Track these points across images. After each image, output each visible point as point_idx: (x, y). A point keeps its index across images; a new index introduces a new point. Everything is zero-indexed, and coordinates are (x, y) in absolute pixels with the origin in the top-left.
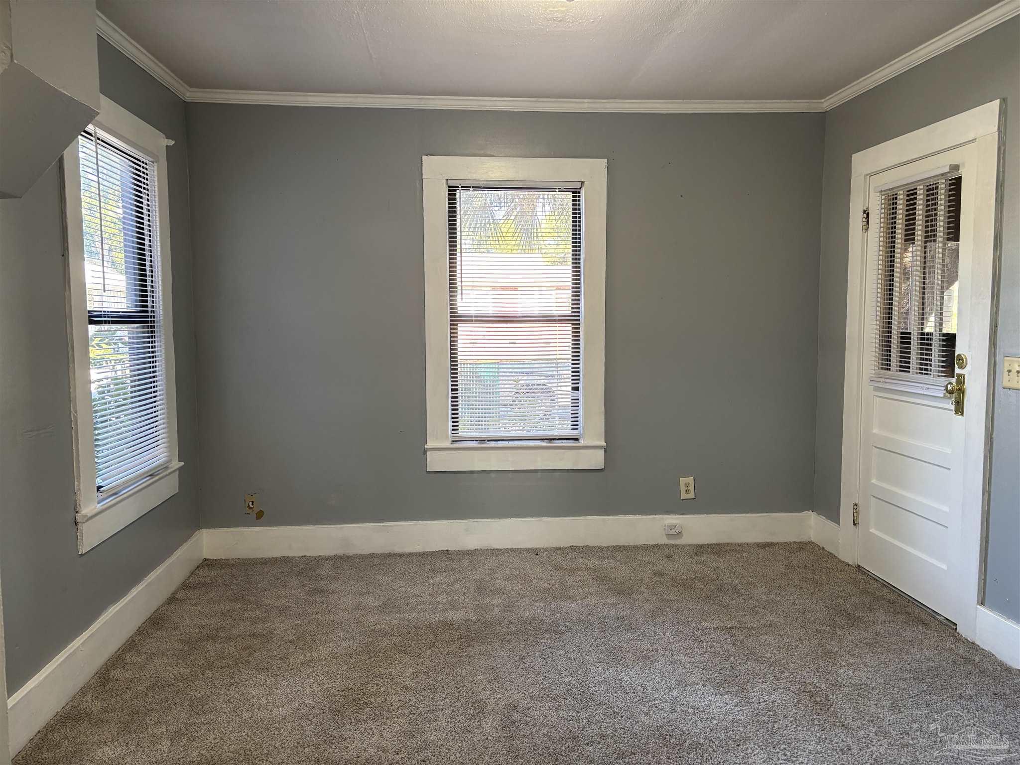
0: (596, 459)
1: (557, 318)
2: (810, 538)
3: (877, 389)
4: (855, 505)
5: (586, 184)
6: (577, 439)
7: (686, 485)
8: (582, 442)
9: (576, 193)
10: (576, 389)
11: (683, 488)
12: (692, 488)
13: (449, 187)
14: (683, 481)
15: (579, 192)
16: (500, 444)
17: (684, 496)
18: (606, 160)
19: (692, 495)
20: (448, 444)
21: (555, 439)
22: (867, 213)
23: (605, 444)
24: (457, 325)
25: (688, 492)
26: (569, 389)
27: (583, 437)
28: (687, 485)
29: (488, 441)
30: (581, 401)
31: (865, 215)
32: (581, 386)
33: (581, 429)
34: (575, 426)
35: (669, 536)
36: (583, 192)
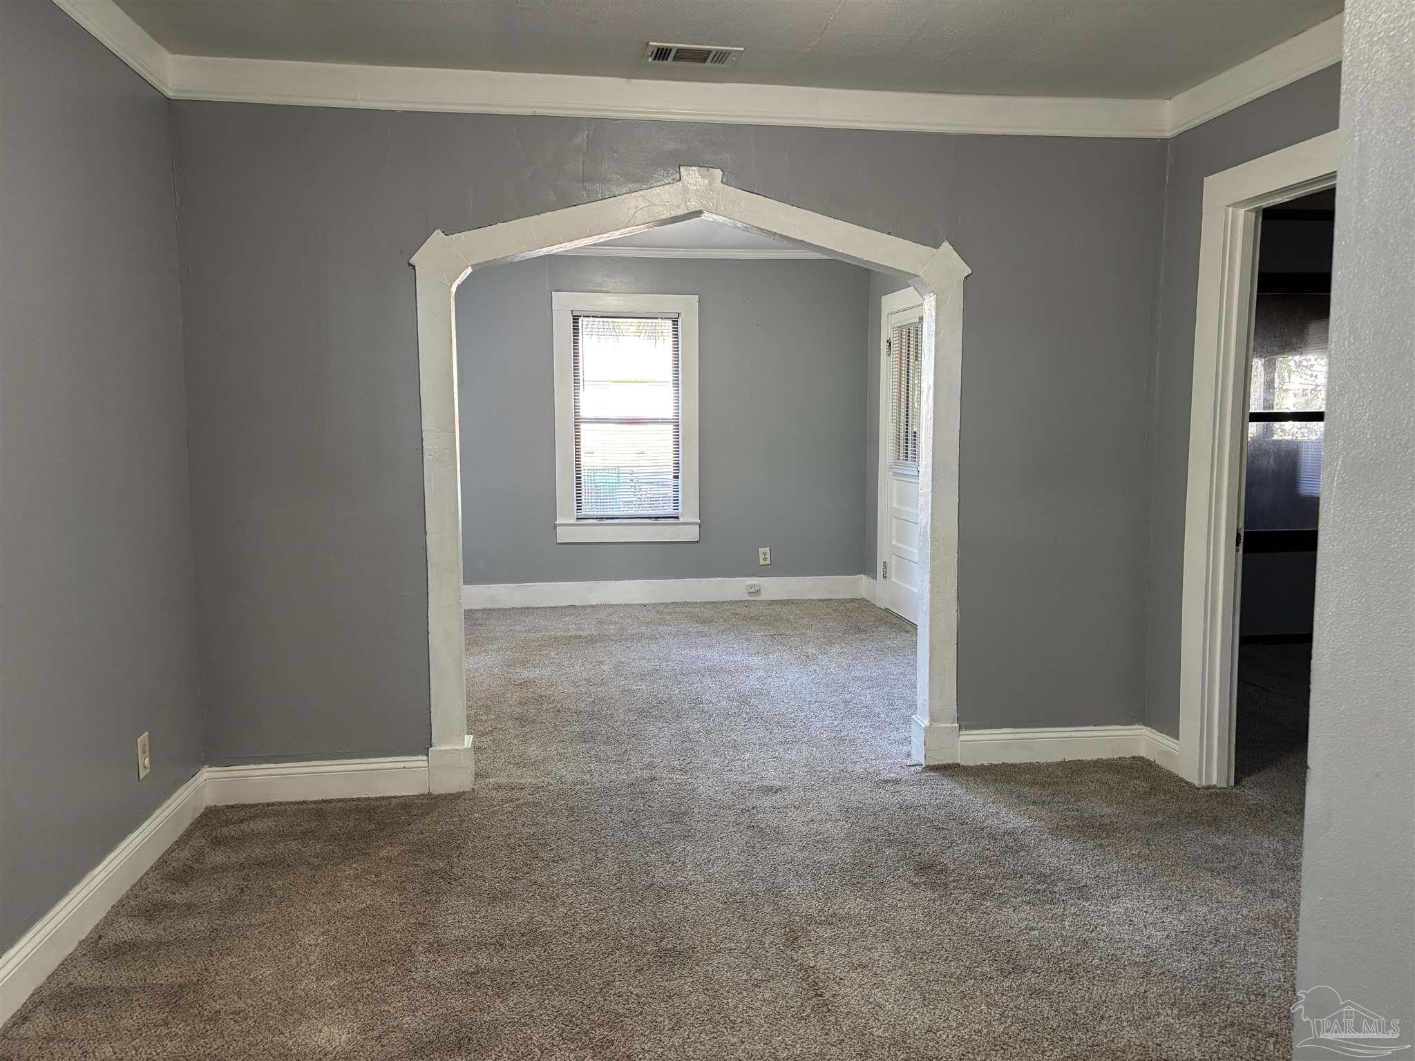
0: (693, 533)
1: (660, 421)
2: (862, 596)
3: (895, 474)
4: (884, 562)
5: (682, 314)
6: (677, 518)
7: (764, 552)
8: (681, 520)
9: (675, 321)
10: (676, 477)
11: (761, 557)
12: (768, 556)
13: (574, 316)
14: (761, 550)
15: (677, 321)
16: (616, 521)
17: (762, 562)
18: (697, 296)
19: (768, 562)
20: (573, 521)
21: (660, 518)
22: (889, 342)
23: (699, 521)
24: (579, 426)
25: (765, 559)
26: (671, 477)
27: (682, 516)
28: (765, 554)
29: (606, 518)
30: (680, 487)
31: (888, 344)
32: (680, 475)
33: (680, 508)
34: (676, 506)
35: (750, 593)
36: (679, 320)
